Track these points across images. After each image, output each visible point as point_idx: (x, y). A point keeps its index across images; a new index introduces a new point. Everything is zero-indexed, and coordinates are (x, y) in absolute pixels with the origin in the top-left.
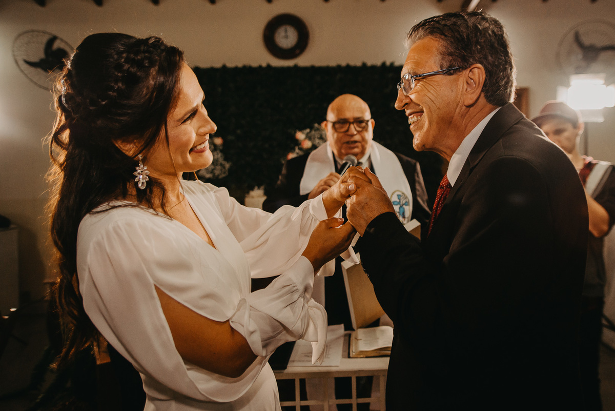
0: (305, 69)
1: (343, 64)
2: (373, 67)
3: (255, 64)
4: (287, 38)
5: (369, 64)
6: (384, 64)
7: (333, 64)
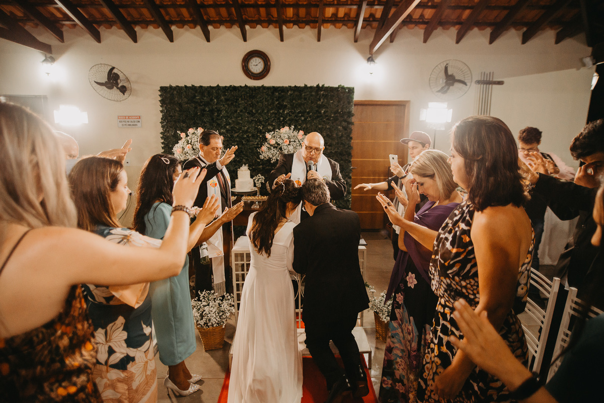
0: (269, 88)
1: (293, 85)
2: (311, 87)
3: (237, 85)
4: (256, 65)
5: (309, 85)
6: (318, 86)
7: (286, 85)
